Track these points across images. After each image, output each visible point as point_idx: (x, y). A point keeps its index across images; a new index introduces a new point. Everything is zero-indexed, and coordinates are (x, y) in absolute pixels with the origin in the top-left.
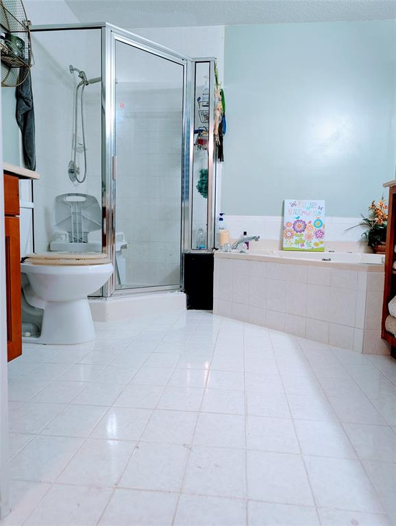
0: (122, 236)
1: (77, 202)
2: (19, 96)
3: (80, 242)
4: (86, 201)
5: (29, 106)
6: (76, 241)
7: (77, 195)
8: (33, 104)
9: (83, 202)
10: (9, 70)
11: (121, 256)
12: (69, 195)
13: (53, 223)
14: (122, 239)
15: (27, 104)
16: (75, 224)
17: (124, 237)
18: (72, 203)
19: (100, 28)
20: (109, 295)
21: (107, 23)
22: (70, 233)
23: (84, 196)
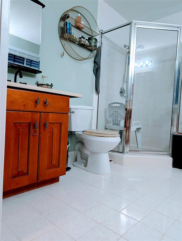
0: (139, 123)
1: (117, 107)
2: (95, 62)
3: (117, 125)
4: (120, 106)
5: (98, 66)
6: (115, 125)
7: (117, 103)
8: (100, 65)
9: (119, 107)
10: (91, 52)
11: (139, 133)
12: (114, 103)
13: (108, 116)
14: (139, 125)
15: (98, 65)
16: (115, 116)
17: (140, 124)
18: (115, 107)
19: (130, 24)
20: (126, 152)
21: (133, 21)
22: (113, 120)
23: (120, 103)
